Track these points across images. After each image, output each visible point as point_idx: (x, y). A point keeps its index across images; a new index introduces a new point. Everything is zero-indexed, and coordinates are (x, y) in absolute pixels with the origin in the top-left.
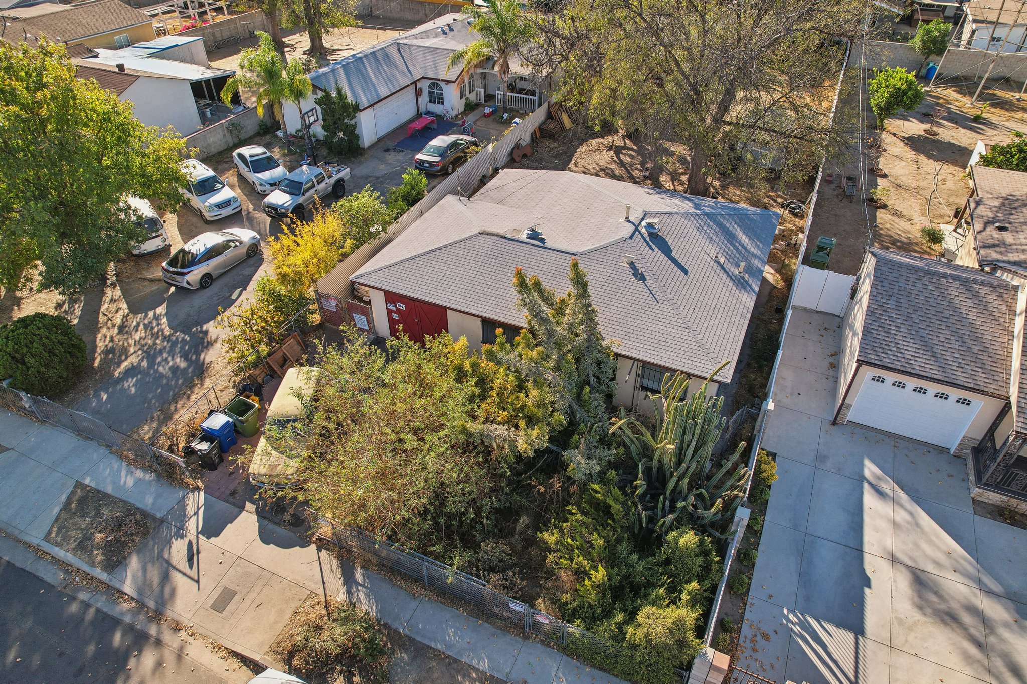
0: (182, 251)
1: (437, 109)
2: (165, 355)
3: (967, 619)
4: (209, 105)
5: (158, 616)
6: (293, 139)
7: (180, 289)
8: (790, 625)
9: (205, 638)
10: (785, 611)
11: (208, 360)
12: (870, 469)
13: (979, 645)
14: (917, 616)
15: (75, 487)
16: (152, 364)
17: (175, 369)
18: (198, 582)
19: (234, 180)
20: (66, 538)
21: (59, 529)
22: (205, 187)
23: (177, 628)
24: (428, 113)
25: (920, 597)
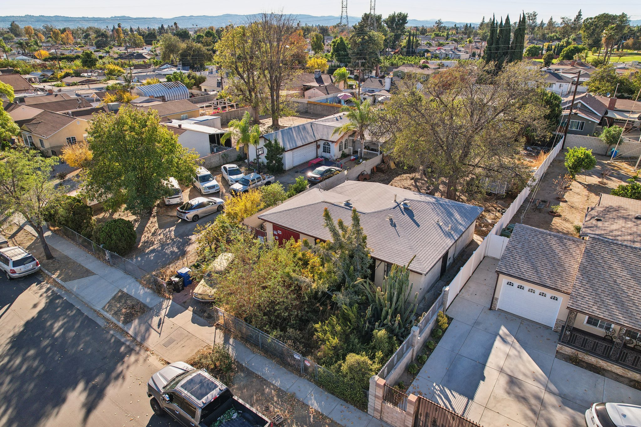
0: (188, 203)
1: (327, 155)
2: (170, 246)
3: (533, 401)
4: (216, 146)
5: (140, 344)
6: (252, 164)
7: (184, 221)
8: (435, 390)
9: (157, 355)
10: (434, 384)
11: (188, 250)
12: (503, 330)
13: (534, 412)
14: (506, 396)
15: (119, 292)
16: (163, 249)
17: (172, 252)
18: (160, 334)
19: (219, 178)
20: (110, 310)
21: (109, 306)
22: (205, 179)
23: (147, 350)
24: (322, 157)
25: (510, 388)
